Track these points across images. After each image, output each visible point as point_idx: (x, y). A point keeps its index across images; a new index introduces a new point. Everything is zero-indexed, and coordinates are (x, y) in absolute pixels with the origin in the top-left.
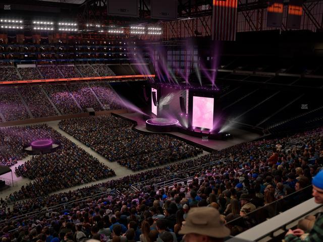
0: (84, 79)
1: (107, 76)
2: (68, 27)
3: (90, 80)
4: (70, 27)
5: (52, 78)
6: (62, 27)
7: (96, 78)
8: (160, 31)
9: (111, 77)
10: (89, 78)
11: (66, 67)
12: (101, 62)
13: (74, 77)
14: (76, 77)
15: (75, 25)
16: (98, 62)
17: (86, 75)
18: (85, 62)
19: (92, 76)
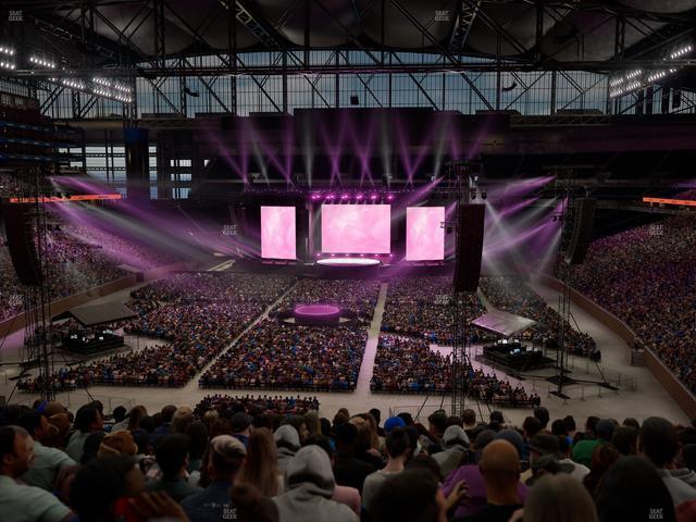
15: (11, 53)
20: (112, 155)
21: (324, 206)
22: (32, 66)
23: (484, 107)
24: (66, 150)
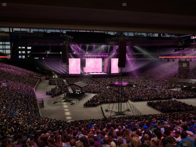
20: (5, 45)
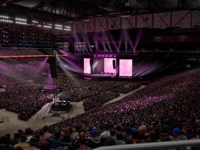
0: (28, 56)
1: (40, 55)
2: (21, 21)
3: (30, 57)
4: (22, 21)
5: (8, 55)
6: (18, 21)
7: (34, 56)
8: (69, 28)
9: (43, 56)
10: (30, 56)
11: (12, 49)
12: (32, 47)
13: (21, 55)
14: (22, 55)
15: (25, 20)
16: (30, 46)
17: (27, 54)
18: (22, 46)
19: (31, 55)
21: (105, 59)
22: (33, 23)
23: (167, 27)
24: (59, 43)
